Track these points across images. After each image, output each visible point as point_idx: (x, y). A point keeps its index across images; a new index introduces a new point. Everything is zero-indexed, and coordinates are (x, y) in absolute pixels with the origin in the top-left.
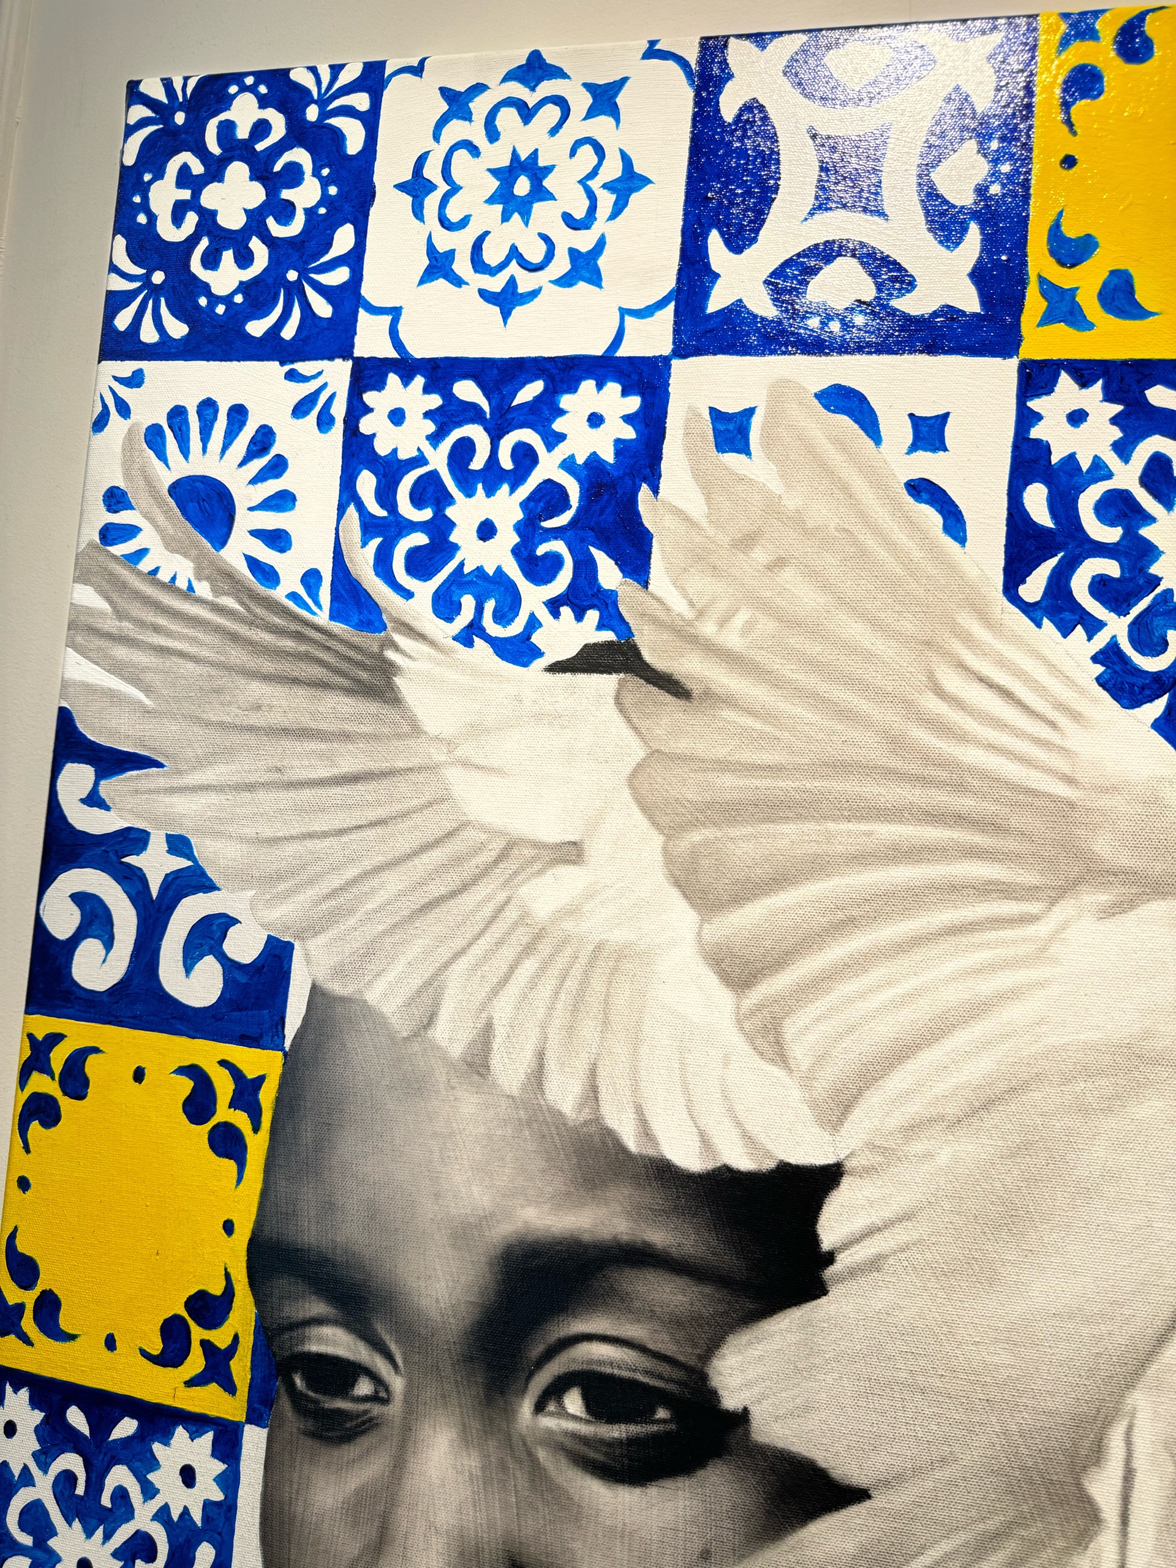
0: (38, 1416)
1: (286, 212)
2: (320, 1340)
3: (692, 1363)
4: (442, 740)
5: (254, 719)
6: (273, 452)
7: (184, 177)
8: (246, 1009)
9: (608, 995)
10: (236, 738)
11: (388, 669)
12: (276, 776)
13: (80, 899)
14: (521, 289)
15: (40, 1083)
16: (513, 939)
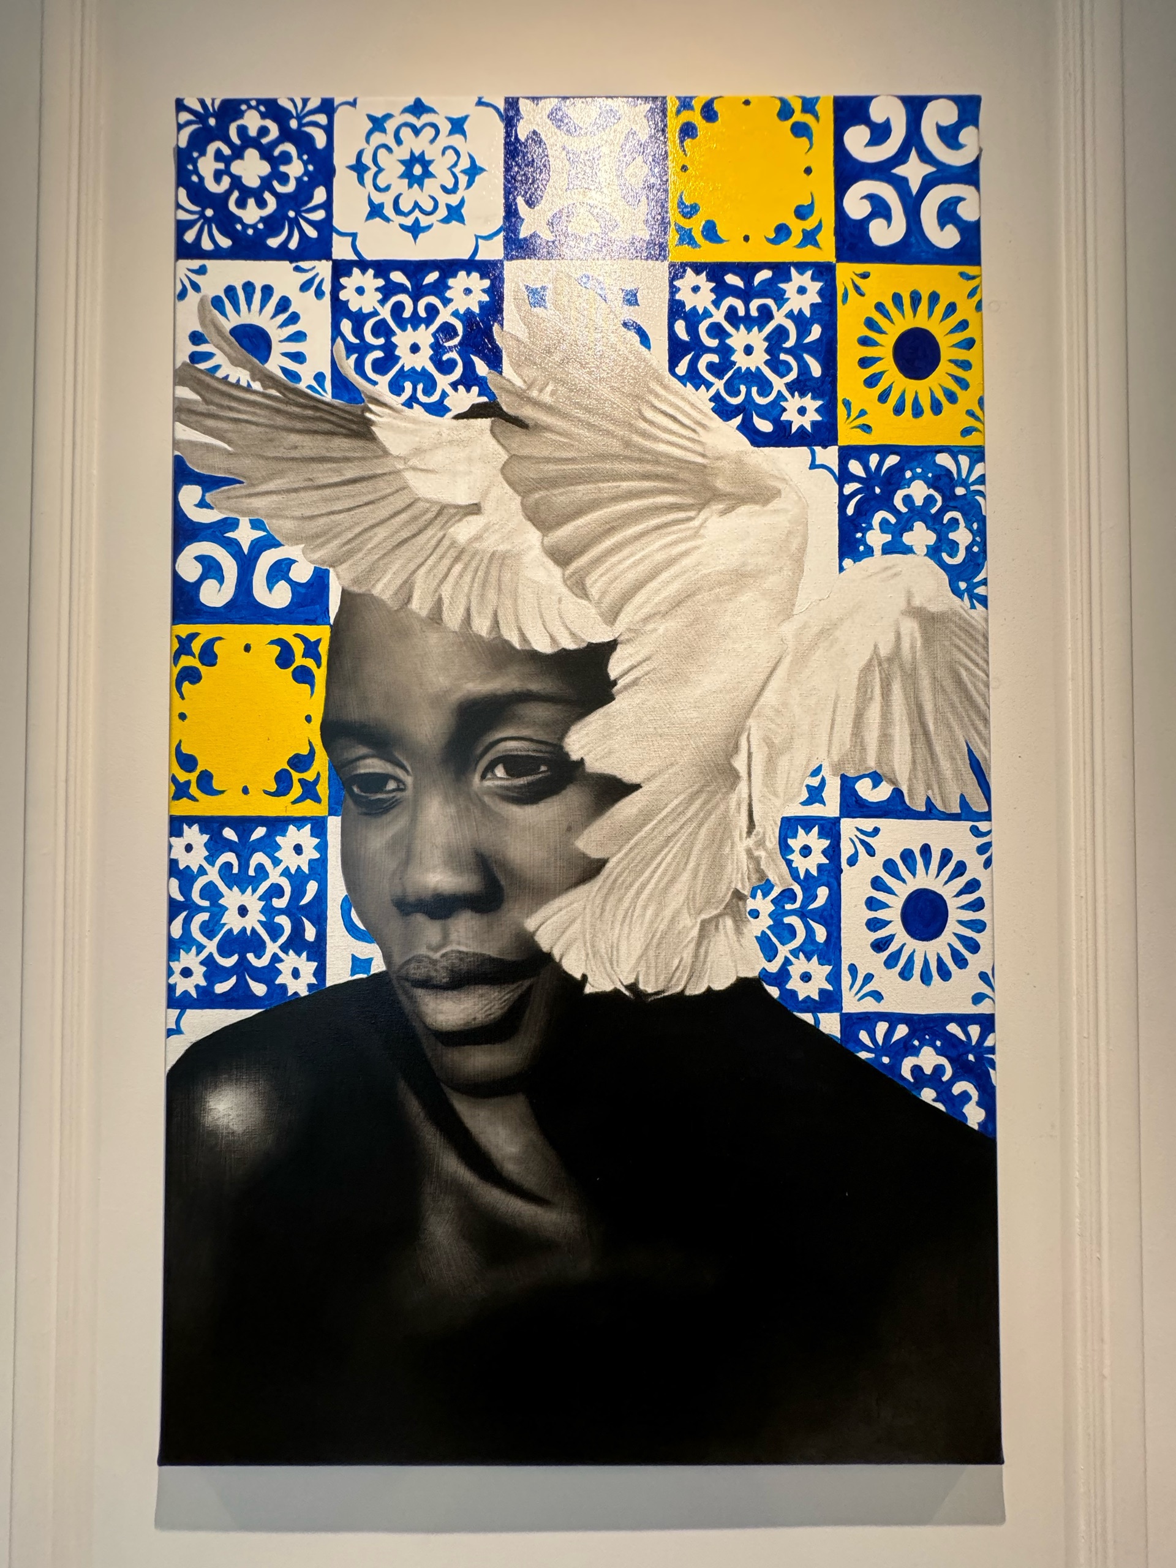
0: (206, 837)
1: (284, 179)
2: (366, 766)
3: (555, 742)
4: (401, 458)
5: (294, 454)
6: (291, 310)
7: (219, 156)
8: (305, 606)
9: (500, 576)
10: (284, 465)
11: (369, 423)
12: (310, 483)
13: (200, 559)
14: (423, 224)
15: (186, 661)
16: (448, 555)
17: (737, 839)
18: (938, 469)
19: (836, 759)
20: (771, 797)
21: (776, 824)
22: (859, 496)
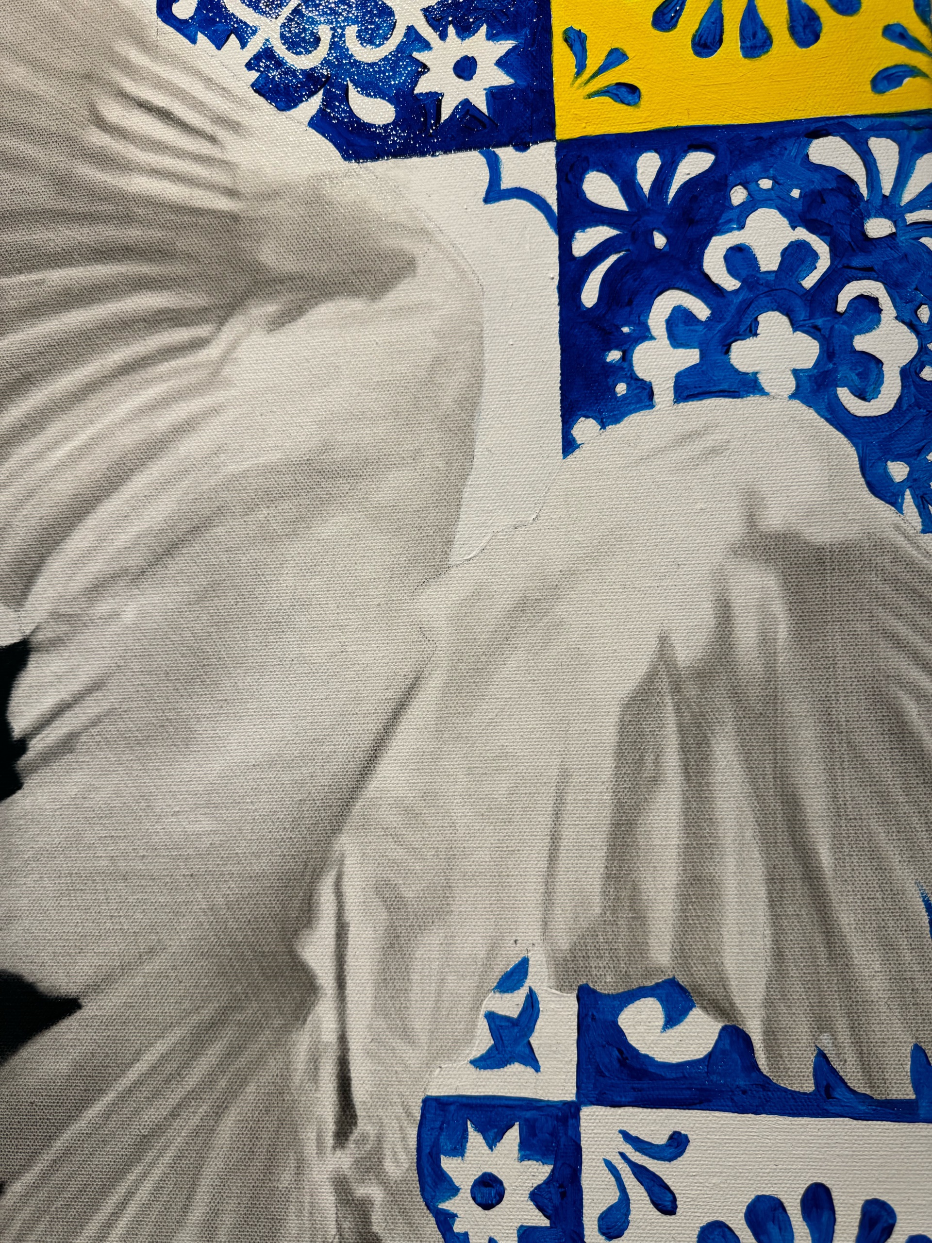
17: (310, 1149)
18: (816, 177)
19: (564, 943)
20: (398, 1044)
21: (409, 1114)
22: (612, 259)
